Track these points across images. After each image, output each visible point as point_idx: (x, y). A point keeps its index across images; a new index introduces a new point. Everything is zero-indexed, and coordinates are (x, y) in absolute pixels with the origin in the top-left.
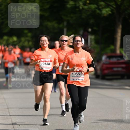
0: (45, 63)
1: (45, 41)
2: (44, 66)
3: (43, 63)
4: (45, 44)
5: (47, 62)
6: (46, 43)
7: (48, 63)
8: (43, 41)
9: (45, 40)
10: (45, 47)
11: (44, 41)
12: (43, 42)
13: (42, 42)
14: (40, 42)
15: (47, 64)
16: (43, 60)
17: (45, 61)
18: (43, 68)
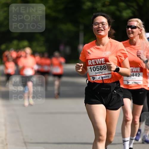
0: (96, 66)
1: (103, 25)
2: (96, 73)
3: (92, 67)
4: (102, 30)
5: (99, 66)
6: (104, 28)
7: (102, 66)
8: (98, 24)
9: (102, 23)
10: (100, 35)
11: (101, 25)
12: (97, 26)
13: (95, 27)
14: (92, 26)
15: (101, 69)
16: (92, 63)
17: (96, 62)
18: (95, 78)
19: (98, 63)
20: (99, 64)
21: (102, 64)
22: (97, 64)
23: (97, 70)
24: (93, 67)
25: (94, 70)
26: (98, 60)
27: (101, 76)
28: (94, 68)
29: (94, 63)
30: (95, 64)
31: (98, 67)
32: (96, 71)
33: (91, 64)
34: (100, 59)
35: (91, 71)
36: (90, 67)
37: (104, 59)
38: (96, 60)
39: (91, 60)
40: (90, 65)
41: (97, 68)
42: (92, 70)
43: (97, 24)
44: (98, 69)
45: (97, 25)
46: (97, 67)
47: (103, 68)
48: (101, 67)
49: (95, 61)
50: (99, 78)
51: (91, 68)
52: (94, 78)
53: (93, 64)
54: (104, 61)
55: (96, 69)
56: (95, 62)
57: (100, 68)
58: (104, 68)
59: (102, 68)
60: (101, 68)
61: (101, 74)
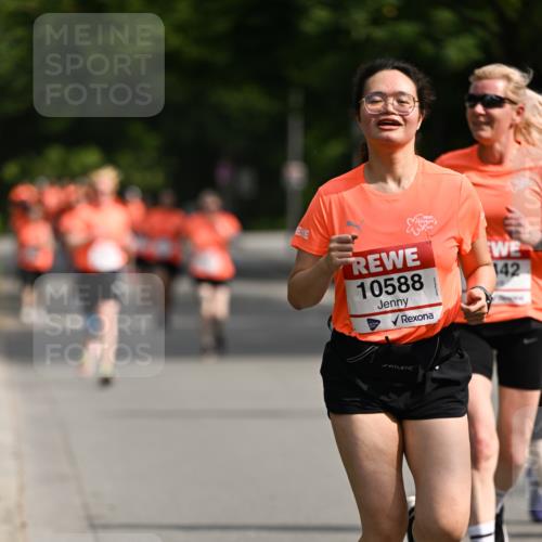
0: (381, 279)
1: (401, 102)
2: (383, 305)
3: (368, 282)
4: (396, 123)
5: (395, 276)
6: (404, 115)
7: (408, 275)
9: (398, 95)
11: (392, 101)
16: (367, 267)
17: (382, 264)
18: (379, 322)
19: (389, 267)
20: (395, 270)
21: (406, 268)
22: (385, 272)
23: (387, 292)
24: (373, 282)
25: (377, 293)
26: (393, 254)
27: (401, 314)
28: (376, 285)
29: (376, 266)
30: (380, 269)
31: (392, 279)
32: (384, 298)
33: (365, 272)
34: (401, 252)
35: (365, 297)
36: (359, 282)
37: (415, 250)
38: (384, 255)
39: (364, 254)
40: (361, 276)
41: (386, 286)
42: (369, 294)
43: (378, 98)
44: (390, 289)
45: (377, 102)
46: (386, 280)
47: (410, 282)
48: (403, 280)
49: (380, 259)
50: (395, 323)
51: (362, 286)
52: (373, 323)
53: (373, 270)
54: (415, 256)
55: (384, 289)
56: (378, 263)
57: (397, 285)
58: (415, 282)
59: (406, 283)
60: (401, 284)
61: (402, 307)
